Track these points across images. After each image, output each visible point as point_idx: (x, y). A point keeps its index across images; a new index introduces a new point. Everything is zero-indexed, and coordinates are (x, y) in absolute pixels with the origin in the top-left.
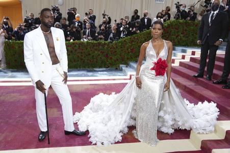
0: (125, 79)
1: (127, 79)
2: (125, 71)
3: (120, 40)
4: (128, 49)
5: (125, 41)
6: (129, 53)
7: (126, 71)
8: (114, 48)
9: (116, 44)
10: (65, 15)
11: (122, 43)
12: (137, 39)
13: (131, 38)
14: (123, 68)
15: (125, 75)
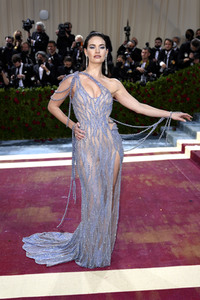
0: (172, 153)
1: (176, 153)
2: (171, 138)
3: (159, 80)
4: (175, 96)
5: (169, 80)
6: (177, 102)
7: (175, 138)
8: (149, 95)
9: (152, 87)
10: (53, 37)
11: (164, 85)
12: (194, 75)
13: (181, 75)
14: (169, 133)
15: (172, 146)
